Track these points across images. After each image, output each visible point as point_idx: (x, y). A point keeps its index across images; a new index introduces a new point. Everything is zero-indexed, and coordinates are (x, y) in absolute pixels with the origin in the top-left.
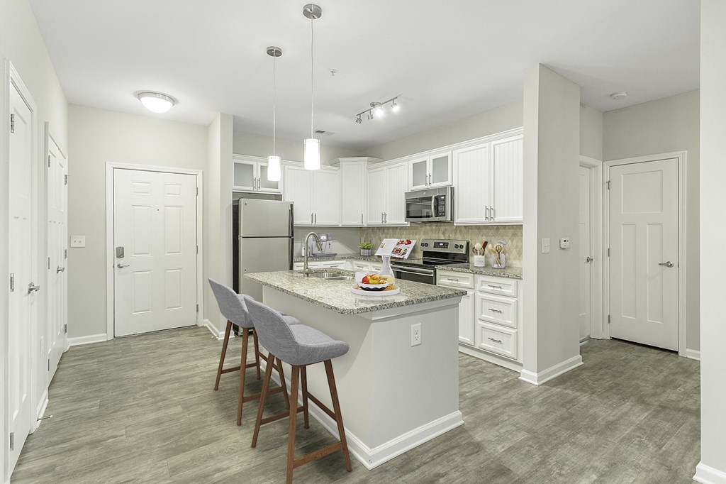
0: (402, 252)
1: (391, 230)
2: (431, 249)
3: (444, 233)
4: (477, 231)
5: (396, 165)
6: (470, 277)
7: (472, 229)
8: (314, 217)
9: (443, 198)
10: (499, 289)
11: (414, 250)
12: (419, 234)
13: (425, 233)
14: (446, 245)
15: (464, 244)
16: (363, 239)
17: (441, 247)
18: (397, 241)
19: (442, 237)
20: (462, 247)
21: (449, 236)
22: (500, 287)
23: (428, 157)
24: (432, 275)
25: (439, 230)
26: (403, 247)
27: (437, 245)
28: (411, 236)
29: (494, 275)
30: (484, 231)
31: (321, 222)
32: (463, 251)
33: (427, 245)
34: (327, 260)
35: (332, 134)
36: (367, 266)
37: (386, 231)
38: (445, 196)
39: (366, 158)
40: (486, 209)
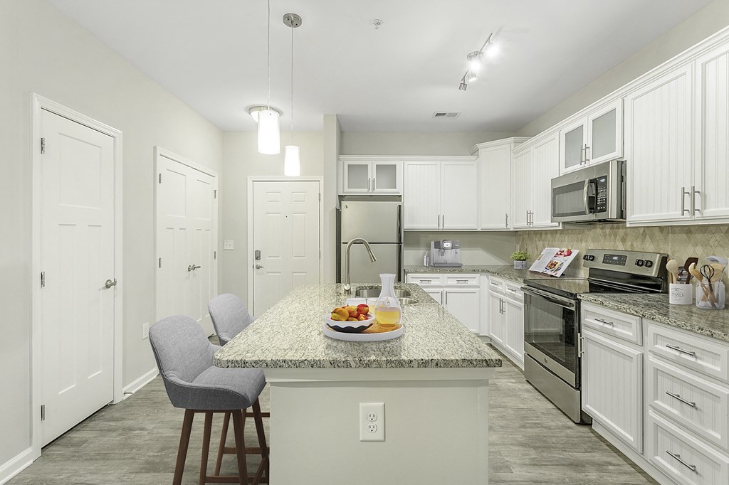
0: (556, 267)
1: (549, 236)
2: (599, 264)
3: (623, 240)
4: (684, 236)
5: (543, 142)
6: (634, 323)
7: (674, 233)
8: (441, 219)
9: (603, 180)
10: (693, 359)
11: (574, 265)
12: (586, 241)
13: (595, 239)
14: (622, 260)
15: (657, 260)
16: (518, 246)
17: (615, 263)
18: (557, 250)
19: (620, 247)
20: (649, 264)
21: (632, 245)
22: (693, 355)
23: (584, 119)
24: (573, 309)
25: (615, 236)
26: (559, 260)
27: (608, 259)
28: (575, 243)
29: (679, 326)
30: (699, 236)
31: (449, 225)
32: (653, 272)
33: (592, 258)
34: (451, 272)
35: (454, 115)
36: (501, 284)
37: (543, 236)
38: (605, 177)
39: (512, 139)
40: (684, 193)
